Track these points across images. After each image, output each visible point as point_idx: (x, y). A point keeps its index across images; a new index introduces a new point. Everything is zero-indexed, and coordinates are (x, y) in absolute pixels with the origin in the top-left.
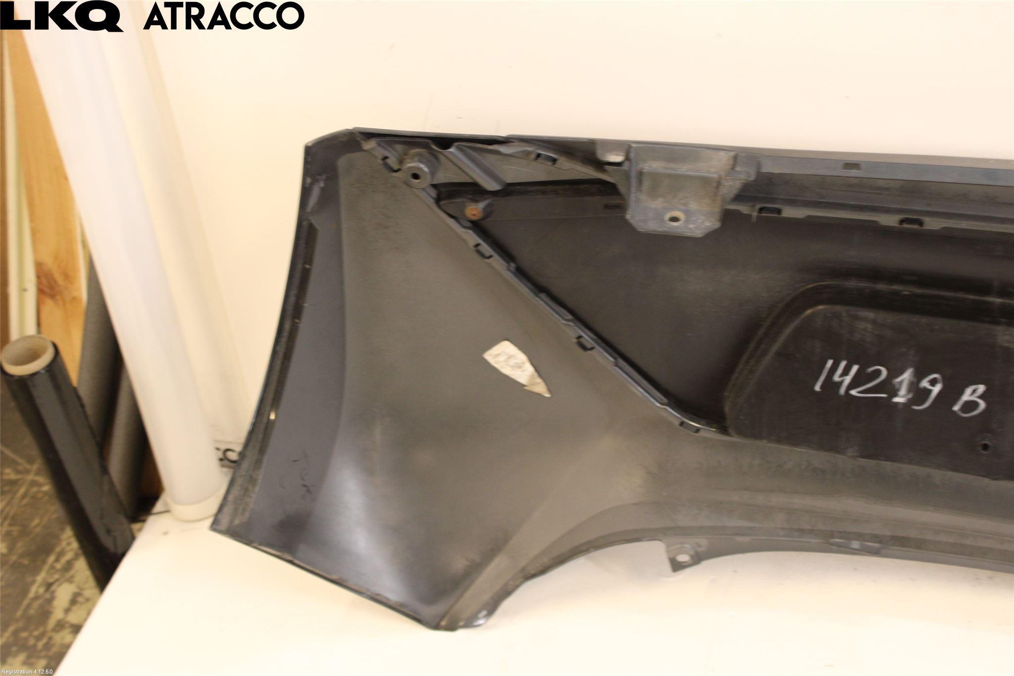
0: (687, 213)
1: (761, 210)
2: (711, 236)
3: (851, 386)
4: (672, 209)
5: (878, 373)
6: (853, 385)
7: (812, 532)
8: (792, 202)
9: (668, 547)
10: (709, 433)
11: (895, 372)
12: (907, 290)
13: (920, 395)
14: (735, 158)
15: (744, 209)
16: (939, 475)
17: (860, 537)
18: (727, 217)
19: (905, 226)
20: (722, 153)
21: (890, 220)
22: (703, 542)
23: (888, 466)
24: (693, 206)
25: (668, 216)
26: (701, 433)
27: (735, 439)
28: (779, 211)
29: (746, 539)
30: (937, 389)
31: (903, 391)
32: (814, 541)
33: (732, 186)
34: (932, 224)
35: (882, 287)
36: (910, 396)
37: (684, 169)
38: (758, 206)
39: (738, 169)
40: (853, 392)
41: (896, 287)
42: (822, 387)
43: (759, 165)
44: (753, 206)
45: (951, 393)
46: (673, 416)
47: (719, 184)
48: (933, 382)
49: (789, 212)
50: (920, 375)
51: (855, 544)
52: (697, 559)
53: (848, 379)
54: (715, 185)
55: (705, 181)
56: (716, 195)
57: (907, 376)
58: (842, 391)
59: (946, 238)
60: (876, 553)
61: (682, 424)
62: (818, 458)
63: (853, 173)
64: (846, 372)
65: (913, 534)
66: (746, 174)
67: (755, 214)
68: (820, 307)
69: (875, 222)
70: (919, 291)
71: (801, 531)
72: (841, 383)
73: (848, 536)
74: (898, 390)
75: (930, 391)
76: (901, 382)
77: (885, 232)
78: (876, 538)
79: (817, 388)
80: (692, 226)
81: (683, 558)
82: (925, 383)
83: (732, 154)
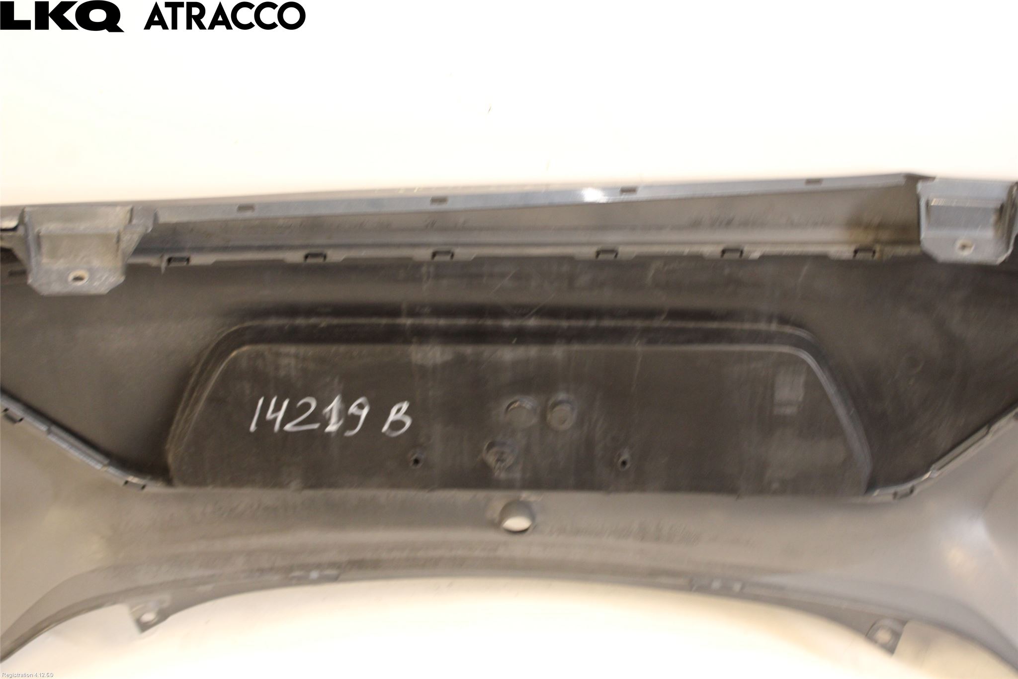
0: (91, 271)
1: (169, 260)
2: (116, 292)
3: (284, 422)
4: (74, 269)
5: (307, 406)
6: (286, 420)
7: (272, 569)
8: (200, 250)
9: (132, 607)
10: (155, 488)
11: (323, 403)
12: (324, 322)
13: (350, 422)
14: (132, 210)
15: (152, 261)
16: (385, 495)
17: (319, 566)
18: (132, 271)
19: (310, 261)
20: (118, 209)
21: (295, 257)
22: (166, 598)
23: (336, 494)
24: (96, 263)
25: (71, 277)
26: (146, 490)
27: (180, 490)
28: (188, 260)
29: (208, 588)
30: (364, 413)
31: (334, 419)
32: (276, 578)
33: (131, 240)
34: (336, 256)
35: (300, 321)
36: (341, 422)
37: (82, 227)
38: (166, 257)
39: (134, 221)
40: (288, 427)
41: (313, 321)
42: (257, 425)
43: (156, 218)
44: (162, 257)
45: (378, 414)
46: (114, 475)
47: (119, 240)
48: (361, 407)
49: (197, 260)
50: (347, 402)
51: (314, 575)
52: (163, 615)
53: (281, 415)
54: (115, 240)
55: (104, 237)
56: (117, 250)
57: (335, 404)
58: (277, 427)
59: (351, 268)
60: (335, 579)
61: (126, 482)
62: (269, 496)
63: (248, 214)
64: (277, 408)
65: (368, 555)
66: (143, 226)
67: (164, 265)
68: (245, 348)
69: (282, 260)
70: (335, 321)
71: (262, 571)
72: (275, 419)
73: (307, 567)
74: (330, 419)
75: (359, 417)
76: (331, 410)
77: (294, 269)
78: (333, 565)
79: (253, 427)
80: (96, 284)
81: (149, 617)
82: (353, 409)
83: (129, 208)
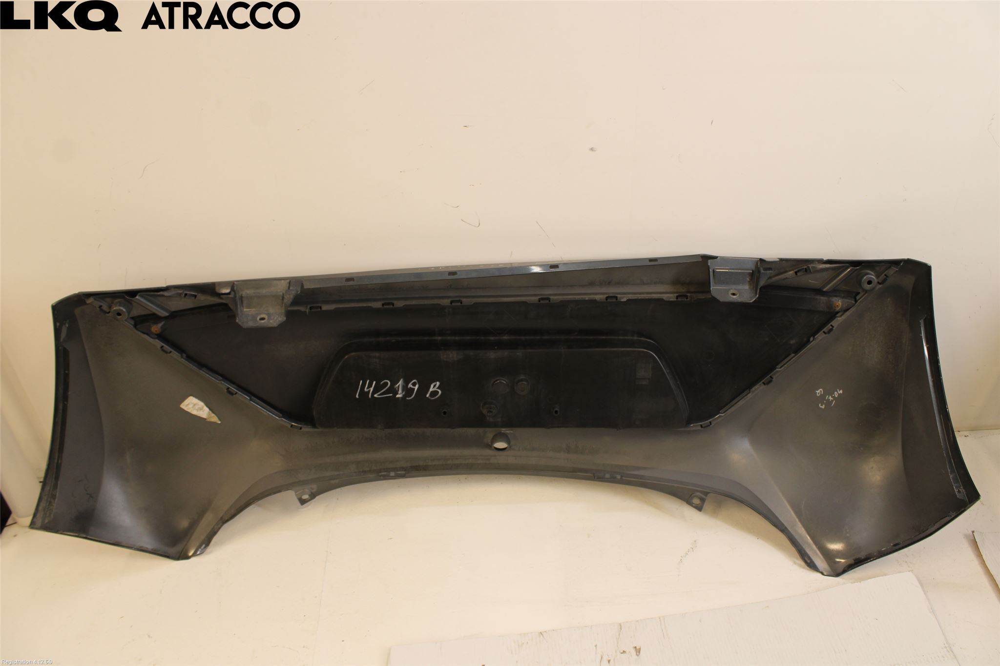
0: (269, 315)
1: (311, 308)
2: (282, 325)
3: (374, 393)
4: (260, 314)
5: (386, 384)
6: (374, 392)
7: (370, 471)
8: (327, 302)
9: (296, 492)
10: (307, 429)
11: (394, 382)
12: (393, 339)
13: (409, 392)
14: (290, 283)
15: (302, 309)
16: (429, 431)
17: (394, 469)
18: (290, 314)
19: (385, 307)
20: (283, 281)
21: (378, 305)
22: (314, 487)
23: (404, 431)
24: (271, 311)
25: (258, 319)
26: (303, 430)
27: (320, 430)
28: (321, 308)
29: (337, 481)
30: (416, 387)
31: (400, 391)
32: (372, 476)
33: (289, 298)
34: (399, 304)
35: (381, 339)
36: (404, 393)
37: (264, 291)
38: (309, 307)
39: (291, 288)
40: (376, 396)
41: (388, 338)
42: (359, 395)
43: (302, 286)
44: (307, 307)
45: (424, 388)
46: (285, 422)
47: (283, 298)
48: (414, 384)
49: (325, 307)
50: (406, 382)
51: (392, 474)
52: (313, 496)
53: (372, 389)
54: (281, 298)
55: (275, 296)
56: (282, 303)
57: (401, 383)
58: (370, 396)
59: (407, 310)
60: (403, 476)
61: (292, 426)
62: (367, 433)
63: (351, 283)
64: (370, 386)
65: (421, 463)
66: (295, 290)
67: (307, 311)
68: (352, 354)
69: (371, 307)
70: (400, 339)
71: (365, 472)
72: (369, 391)
73: (388, 470)
74: (398, 390)
75: (414, 389)
76: (399, 386)
77: (377, 311)
78: (402, 469)
79: (357, 396)
80: (271, 321)
81: (305, 497)
82: (410, 385)
83: (288, 281)
